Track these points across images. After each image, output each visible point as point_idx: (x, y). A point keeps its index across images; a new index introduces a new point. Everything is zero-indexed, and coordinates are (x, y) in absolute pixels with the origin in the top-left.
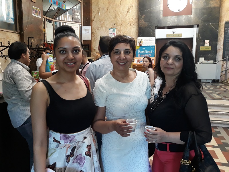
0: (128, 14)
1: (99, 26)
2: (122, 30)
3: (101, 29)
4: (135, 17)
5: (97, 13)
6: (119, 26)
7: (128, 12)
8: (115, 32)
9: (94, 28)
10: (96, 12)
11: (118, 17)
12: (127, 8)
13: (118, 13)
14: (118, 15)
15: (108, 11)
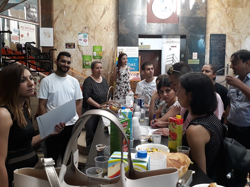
0: (104, 16)
1: (64, 29)
2: (96, 36)
3: (67, 33)
4: (113, 21)
5: (62, 11)
6: (92, 31)
7: (103, 14)
8: (87, 39)
9: (56, 31)
10: (59, 10)
11: (90, 19)
12: (103, 9)
13: (90, 15)
14: (90, 17)
15: (77, 11)
